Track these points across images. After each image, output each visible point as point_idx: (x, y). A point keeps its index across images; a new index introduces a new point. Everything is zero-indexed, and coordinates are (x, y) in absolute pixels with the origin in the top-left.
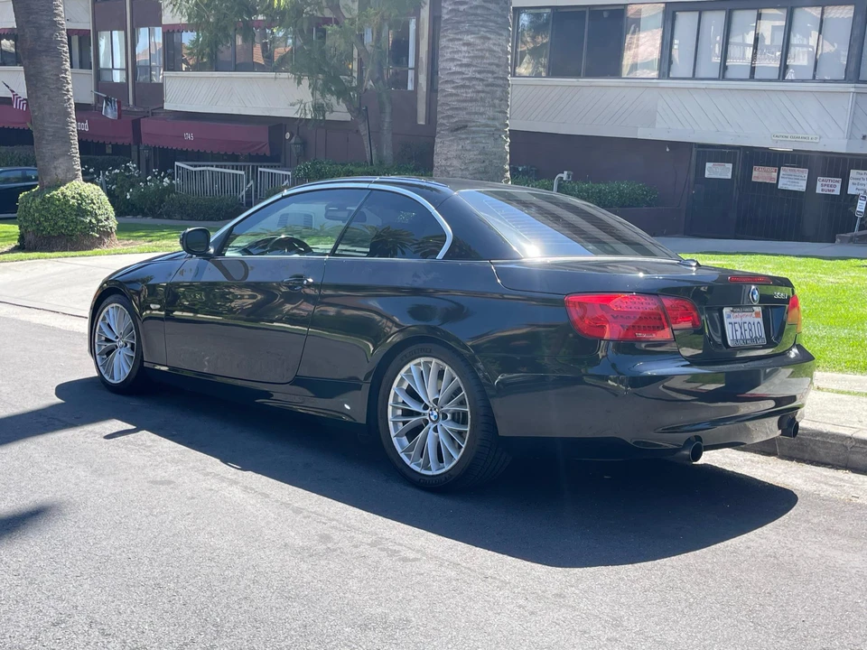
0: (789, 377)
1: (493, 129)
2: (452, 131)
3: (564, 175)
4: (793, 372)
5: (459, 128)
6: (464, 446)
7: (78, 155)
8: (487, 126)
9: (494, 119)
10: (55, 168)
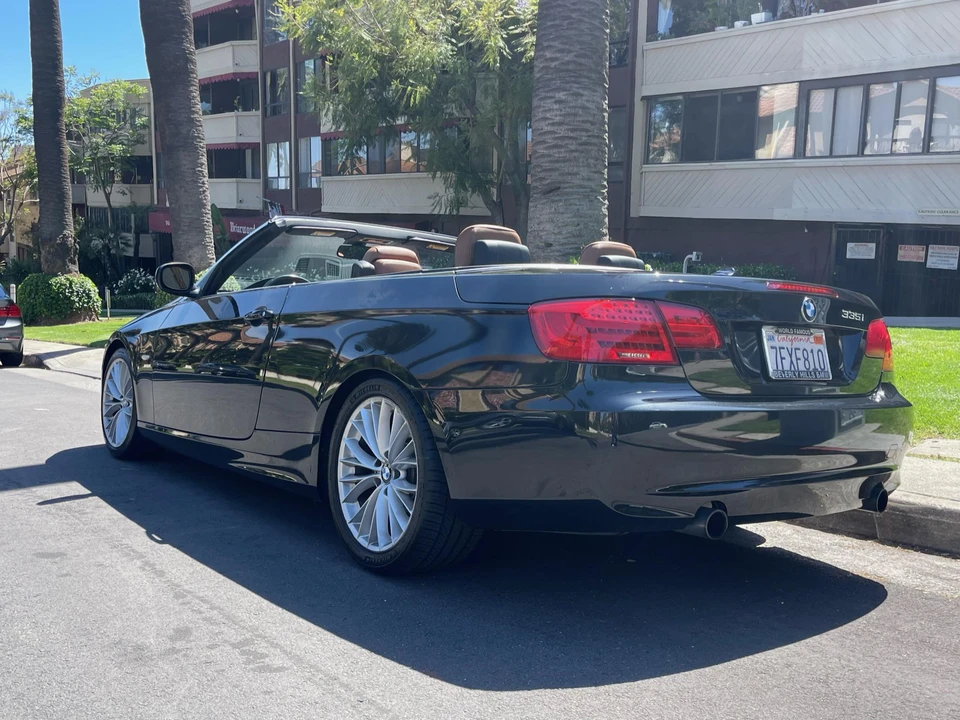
0: (874, 431)
1: (588, 190)
2: (544, 194)
3: (693, 256)
4: (880, 427)
5: (552, 190)
6: (411, 513)
7: (212, 244)
8: (581, 187)
9: (589, 180)
10: (190, 257)
